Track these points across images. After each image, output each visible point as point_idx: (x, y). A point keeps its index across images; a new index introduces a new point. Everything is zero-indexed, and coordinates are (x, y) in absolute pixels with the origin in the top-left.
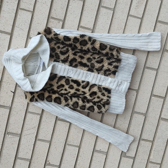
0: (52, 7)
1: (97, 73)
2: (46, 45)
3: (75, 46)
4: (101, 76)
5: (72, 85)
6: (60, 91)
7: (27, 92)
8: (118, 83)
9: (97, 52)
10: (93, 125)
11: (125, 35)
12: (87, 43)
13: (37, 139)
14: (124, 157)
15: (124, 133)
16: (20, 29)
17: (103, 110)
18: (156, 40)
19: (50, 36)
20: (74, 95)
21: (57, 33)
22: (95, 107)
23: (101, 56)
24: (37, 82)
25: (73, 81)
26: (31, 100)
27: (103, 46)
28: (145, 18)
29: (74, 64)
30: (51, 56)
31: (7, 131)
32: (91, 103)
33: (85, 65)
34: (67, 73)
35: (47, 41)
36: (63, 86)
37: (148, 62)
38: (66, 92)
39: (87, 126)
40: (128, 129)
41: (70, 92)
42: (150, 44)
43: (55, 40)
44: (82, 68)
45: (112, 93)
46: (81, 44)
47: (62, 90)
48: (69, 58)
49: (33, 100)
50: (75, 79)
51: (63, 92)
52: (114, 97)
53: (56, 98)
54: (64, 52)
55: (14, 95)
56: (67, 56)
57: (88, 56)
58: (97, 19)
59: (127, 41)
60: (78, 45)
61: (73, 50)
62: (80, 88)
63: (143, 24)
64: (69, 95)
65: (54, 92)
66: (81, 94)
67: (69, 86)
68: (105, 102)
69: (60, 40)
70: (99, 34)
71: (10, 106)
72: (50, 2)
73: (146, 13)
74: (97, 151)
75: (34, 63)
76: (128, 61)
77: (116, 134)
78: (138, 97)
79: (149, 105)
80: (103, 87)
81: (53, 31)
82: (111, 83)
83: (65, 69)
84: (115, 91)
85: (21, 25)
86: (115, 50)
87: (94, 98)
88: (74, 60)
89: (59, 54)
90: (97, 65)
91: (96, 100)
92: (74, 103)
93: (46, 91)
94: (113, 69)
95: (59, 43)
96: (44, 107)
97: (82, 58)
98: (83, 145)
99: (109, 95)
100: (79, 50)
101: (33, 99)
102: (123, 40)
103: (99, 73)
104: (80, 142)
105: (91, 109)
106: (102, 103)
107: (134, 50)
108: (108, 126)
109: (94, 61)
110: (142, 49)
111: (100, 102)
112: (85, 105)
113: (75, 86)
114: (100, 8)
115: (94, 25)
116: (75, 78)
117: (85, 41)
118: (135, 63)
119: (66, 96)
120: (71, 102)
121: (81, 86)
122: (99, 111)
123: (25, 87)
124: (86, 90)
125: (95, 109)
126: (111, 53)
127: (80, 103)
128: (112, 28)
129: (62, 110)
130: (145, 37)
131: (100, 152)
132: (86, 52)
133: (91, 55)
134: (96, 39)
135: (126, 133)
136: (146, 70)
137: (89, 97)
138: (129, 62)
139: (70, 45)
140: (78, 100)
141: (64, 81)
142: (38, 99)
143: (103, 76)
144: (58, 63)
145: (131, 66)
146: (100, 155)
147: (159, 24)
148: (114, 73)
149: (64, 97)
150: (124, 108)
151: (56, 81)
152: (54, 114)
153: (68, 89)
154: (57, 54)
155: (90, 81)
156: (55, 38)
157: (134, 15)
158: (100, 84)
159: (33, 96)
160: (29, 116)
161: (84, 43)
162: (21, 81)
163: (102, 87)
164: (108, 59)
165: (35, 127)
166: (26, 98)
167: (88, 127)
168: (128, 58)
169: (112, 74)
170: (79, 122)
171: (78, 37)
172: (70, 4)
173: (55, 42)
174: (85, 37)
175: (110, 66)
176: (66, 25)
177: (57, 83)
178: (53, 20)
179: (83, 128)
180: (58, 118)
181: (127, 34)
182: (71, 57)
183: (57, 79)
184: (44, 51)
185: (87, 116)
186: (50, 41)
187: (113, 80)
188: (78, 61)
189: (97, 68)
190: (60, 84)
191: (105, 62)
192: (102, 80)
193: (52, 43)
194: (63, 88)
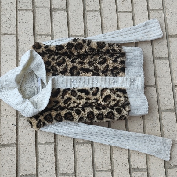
0: (35, 24)
1: (104, 75)
3: (70, 52)
4: (110, 77)
5: (79, 96)
6: (68, 106)
8: (131, 80)
9: (96, 52)
10: (119, 137)
11: (120, 30)
12: (83, 46)
13: (58, 175)
14: (170, 168)
15: (159, 137)
16: (7, 55)
17: (124, 112)
18: (156, 28)
20: (86, 105)
21: (47, 45)
22: (115, 112)
23: (102, 56)
24: (40, 101)
25: (79, 91)
26: (38, 126)
27: (101, 45)
28: (135, 11)
29: (75, 73)
30: (48, 71)
31: (19, 174)
32: (108, 109)
33: (87, 71)
34: (71, 84)
35: (38, 54)
36: (70, 99)
37: (155, 52)
38: (75, 105)
40: (161, 132)
41: (80, 103)
42: (150, 33)
43: (47, 52)
44: (85, 74)
45: (128, 93)
46: (76, 49)
48: (68, 67)
49: (41, 125)
50: (81, 89)
51: (72, 105)
52: (132, 96)
53: (66, 114)
54: (60, 63)
55: (17, 129)
56: (66, 66)
57: (88, 59)
58: (86, 25)
60: (73, 51)
61: (69, 57)
62: (90, 96)
63: (136, 17)
64: (80, 106)
65: (62, 109)
66: (93, 102)
67: (77, 97)
68: (123, 103)
69: (52, 51)
71: (16, 143)
72: (32, 20)
73: (134, 5)
74: (135, 170)
75: (31, 84)
76: (133, 54)
78: (159, 92)
79: (175, 98)
81: (42, 44)
82: (123, 82)
83: (67, 80)
84: (130, 91)
85: (6, 50)
86: (116, 45)
87: (110, 102)
88: (74, 68)
89: (56, 66)
90: (102, 67)
91: (113, 103)
92: (89, 114)
93: (53, 110)
94: (120, 65)
95: (52, 55)
96: (56, 131)
97: (82, 63)
98: (115, 166)
99: (125, 95)
100: (76, 56)
101: (40, 123)
103: (106, 75)
104: (110, 165)
105: (110, 115)
106: (120, 105)
107: (135, 42)
108: (137, 133)
109: (96, 64)
110: (144, 39)
111: (117, 104)
112: (102, 113)
113: (84, 95)
114: (85, 13)
115: (85, 30)
116: (81, 87)
117: (79, 44)
118: (142, 54)
119: (77, 108)
120: (84, 114)
121: (91, 93)
122: (121, 116)
123: (26, 110)
124: (98, 96)
125: (115, 114)
126: (112, 49)
127: (96, 111)
128: (104, 29)
130: (142, 28)
131: (138, 170)
132: (85, 56)
133: (92, 58)
135: (161, 137)
136: (156, 61)
137: (103, 103)
138: (135, 54)
139: (65, 54)
140: (92, 109)
141: (70, 93)
142: (46, 122)
143: (112, 77)
144: (57, 76)
145: (139, 58)
146: (139, 173)
147: (152, 13)
148: (123, 70)
149: (75, 110)
150: (148, 106)
151: (61, 96)
152: (69, 136)
153: (76, 100)
154: (53, 67)
155: (98, 86)
156: (47, 51)
157: (123, 10)
158: (111, 86)
159: (39, 120)
160: (41, 148)
161: (79, 46)
162: (21, 105)
163: (114, 89)
164: (111, 56)
165: (51, 160)
166: (32, 126)
167: (114, 141)
169: (121, 71)
170: (101, 139)
171: (71, 42)
172: (53, 17)
173: (47, 55)
174: (79, 40)
175: (116, 63)
177: (63, 98)
178: (40, 37)
179: (108, 143)
180: (76, 142)
181: (123, 29)
182: (70, 65)
183: (61, 93)
185: (109, 127)
186: (42, 55)
187: (125, 78)
188: (79, 68)
189: (102, 70)
190: (66, 99)
191: (108, 61)
192: (111, 82)
193: (45, 56)
194: (71, 102)
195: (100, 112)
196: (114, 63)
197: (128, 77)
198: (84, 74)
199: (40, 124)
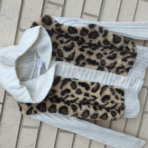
1: (108, 71)
2: (47, 40)
3: (83, 39)
4: (113, 74)
5: (79, 89)
6: (65, 98)
7: (23, 103)
8: (131, 82)
9: (110, 46)
10: (103, 134)
11: (137, 23)
12: (98, 35)
16: (7, 18)
17: (118, 116)
19: (50, 28)
20: (84, 102)
21: (59, 23)
22: (109, 114)
23: (114, 51)
24: (37, 88)
25: (80, 84)
27: (117, 38)
29: (81, 62)
30: (53, 54)
32: (104, 110)
33: (93, 63)
34: (73, 74)
36: (68, 91)
38: (73, 99)
39: (96, 136)
40: (138, 132)
41: (78, 99)
43: (57, 32)
45: (125, 95)
46: (90, 37)
47: (68, 96)
48: (75, 55)
50: (82, 82)
51: (70, 99)
52: (128, 98)
53: (62, 108)
54: (68, 48)
55: (3, 107)
56: (73, 53)
57: (98, 51)
58: (103, 4)
59: (138, 30)
61: (79, 44)
62: (90, 92)
64: (78, 102)
65: (59, 100)
66: (91, 100)
67: (76, 90)
68: (120, 108)
69: (63, 32)
70: (108, 23)
75: (30, 64)
76: (143, 55)
77: (127, 140)
80: (115, 88)
81: (54, 20)
82: (123, 82)
83: (70, 69)
84: (127, 92)
85: (7, 12)
86: (131, 43)
87: (107, 104)
88: (81, 57)
89: (63, 51)
90: (109, 62)
91: (110, 105)
92: (84, 112)
93: (48, 99)
94: (128, 66)
95: (62, 36)
97: (90, 53)
99: (123, 97)
100: (87, 44)
102: (135, 30)
103: (110, 72)
105: (104, 116)
106: (117, 108)
109: (104, 57)
111: (114, 107)
112: (98, 113)
113: (83, 89)
115: (101, 11)
116: (82, 80)
119: (74, 104)
120: (80, 111)
121: (91, 89)
124: (97, 94)
125: (109, 117)
126: (126, 47)
127: (92, 111)
128: (120, 14)
129: (68, 120)
132: (96, 47)
133: (102, 50)
134: (108, 29)
137: (101, 103)
138: (145, 56)
139: (76, 39)
140: (88, 108)
141: (70, 84)
142: (38, 111)
143: (115, 75)
144: (61, 62)
148: (128, 70)
149: (72, 105)
150: (139, 111)
151: (60, 86)
153: (75, 94)
154: (60, 50)
155: (100, 82)
156: (57, 30)
158: (111, 85)
159: (31, 107)
161: (94, 35)
164: (122, 54)
165: (32, 145)
166: (21, 110)
168: (143, 51)
169: (126, 71)
170: (87, 133)
171: (87, 28)
173: (56, 35)
175: (124, 63)
176: (66, 12)
177: (61, 88)
178: (50, 5)
181: (139, 22)
182: (78, 53)
183: (61, 82)
184: (44, 49)
186: (51, 33)
187: (127, 78)
188: (86, 58)
189: (108, 65)
190: (64, 89)
191: (118, 58)
192: (113, 80)
193: (54, 36)
194: (69, 94)
195: (96, 112)
196: (123, 62)
197: (130, 78)
198: (90, 66)
199: (31, 112)
